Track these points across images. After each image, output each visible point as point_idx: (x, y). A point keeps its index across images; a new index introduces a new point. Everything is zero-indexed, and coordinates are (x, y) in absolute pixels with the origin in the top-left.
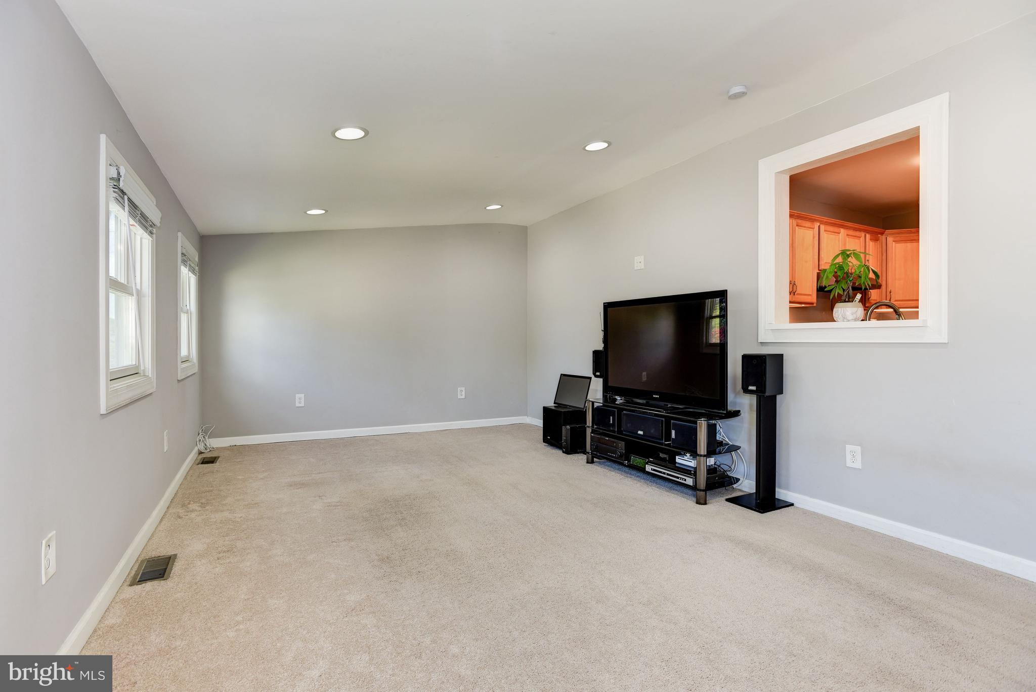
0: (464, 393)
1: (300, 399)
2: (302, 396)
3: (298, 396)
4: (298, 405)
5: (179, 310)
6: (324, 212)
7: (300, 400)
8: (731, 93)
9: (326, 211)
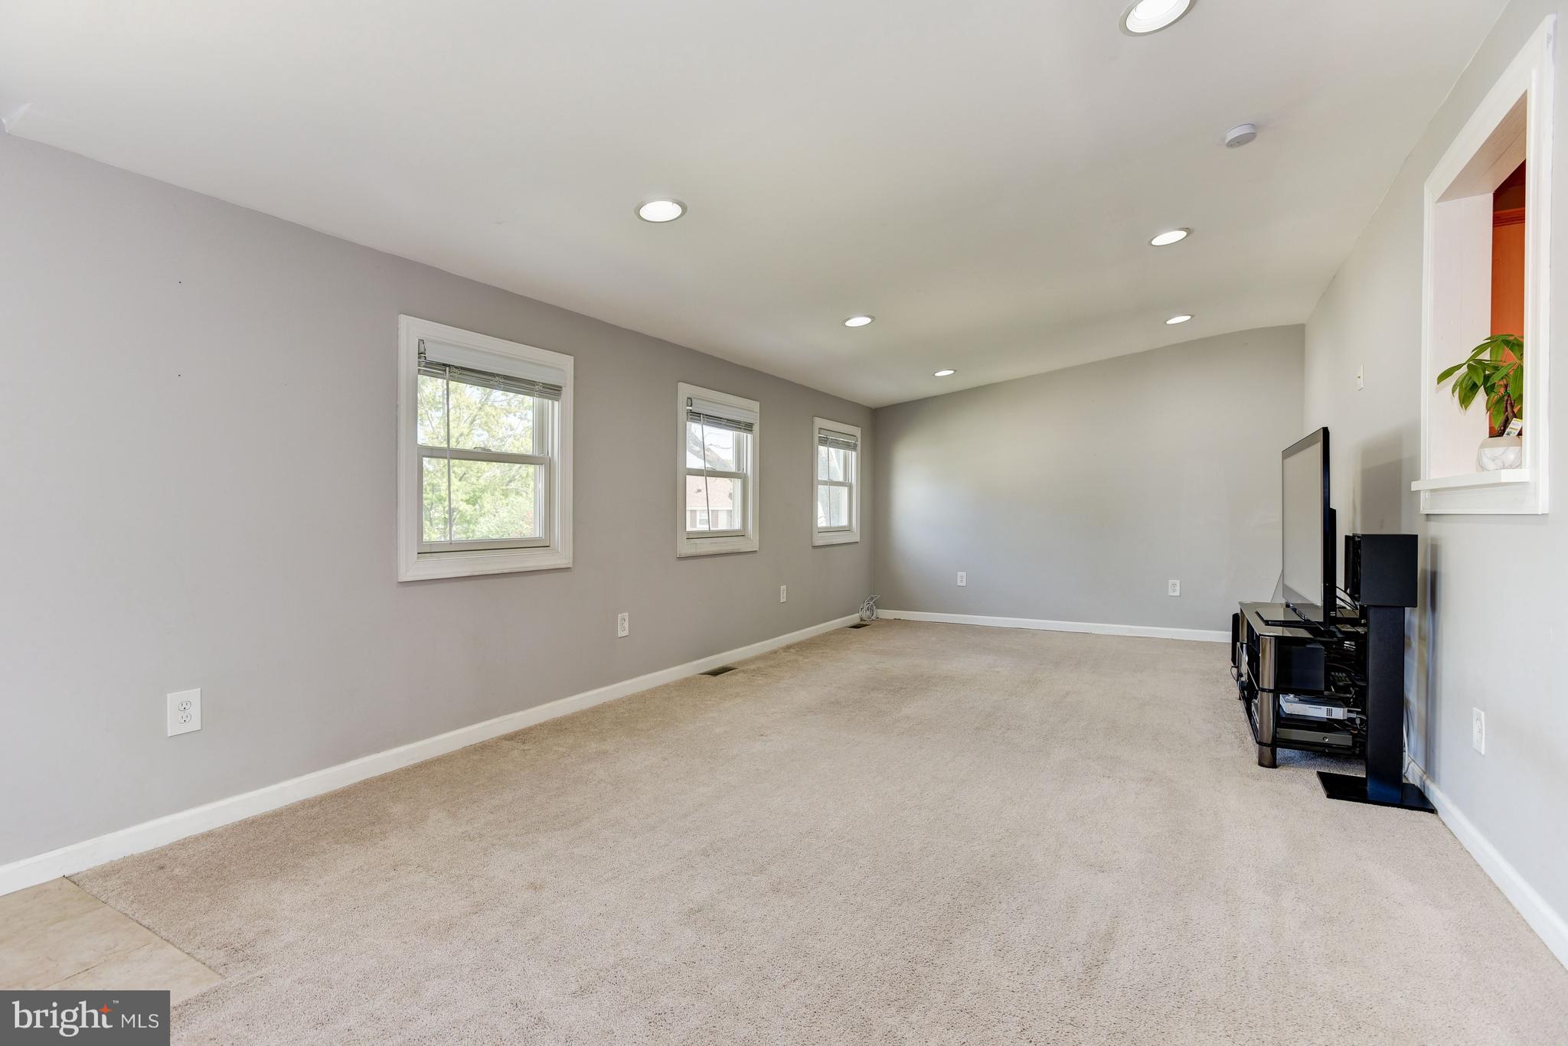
0: (1178, 588)
1: (962, 577)
2: (964, 574)
3: (959, 573)
4: (959, 584)
5: (815, 482)
6: (952, 372)
7: (962, 579)
8: (1229, 138)
9: (955, 371)
